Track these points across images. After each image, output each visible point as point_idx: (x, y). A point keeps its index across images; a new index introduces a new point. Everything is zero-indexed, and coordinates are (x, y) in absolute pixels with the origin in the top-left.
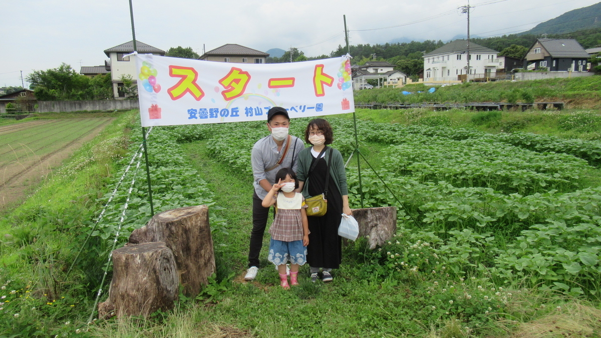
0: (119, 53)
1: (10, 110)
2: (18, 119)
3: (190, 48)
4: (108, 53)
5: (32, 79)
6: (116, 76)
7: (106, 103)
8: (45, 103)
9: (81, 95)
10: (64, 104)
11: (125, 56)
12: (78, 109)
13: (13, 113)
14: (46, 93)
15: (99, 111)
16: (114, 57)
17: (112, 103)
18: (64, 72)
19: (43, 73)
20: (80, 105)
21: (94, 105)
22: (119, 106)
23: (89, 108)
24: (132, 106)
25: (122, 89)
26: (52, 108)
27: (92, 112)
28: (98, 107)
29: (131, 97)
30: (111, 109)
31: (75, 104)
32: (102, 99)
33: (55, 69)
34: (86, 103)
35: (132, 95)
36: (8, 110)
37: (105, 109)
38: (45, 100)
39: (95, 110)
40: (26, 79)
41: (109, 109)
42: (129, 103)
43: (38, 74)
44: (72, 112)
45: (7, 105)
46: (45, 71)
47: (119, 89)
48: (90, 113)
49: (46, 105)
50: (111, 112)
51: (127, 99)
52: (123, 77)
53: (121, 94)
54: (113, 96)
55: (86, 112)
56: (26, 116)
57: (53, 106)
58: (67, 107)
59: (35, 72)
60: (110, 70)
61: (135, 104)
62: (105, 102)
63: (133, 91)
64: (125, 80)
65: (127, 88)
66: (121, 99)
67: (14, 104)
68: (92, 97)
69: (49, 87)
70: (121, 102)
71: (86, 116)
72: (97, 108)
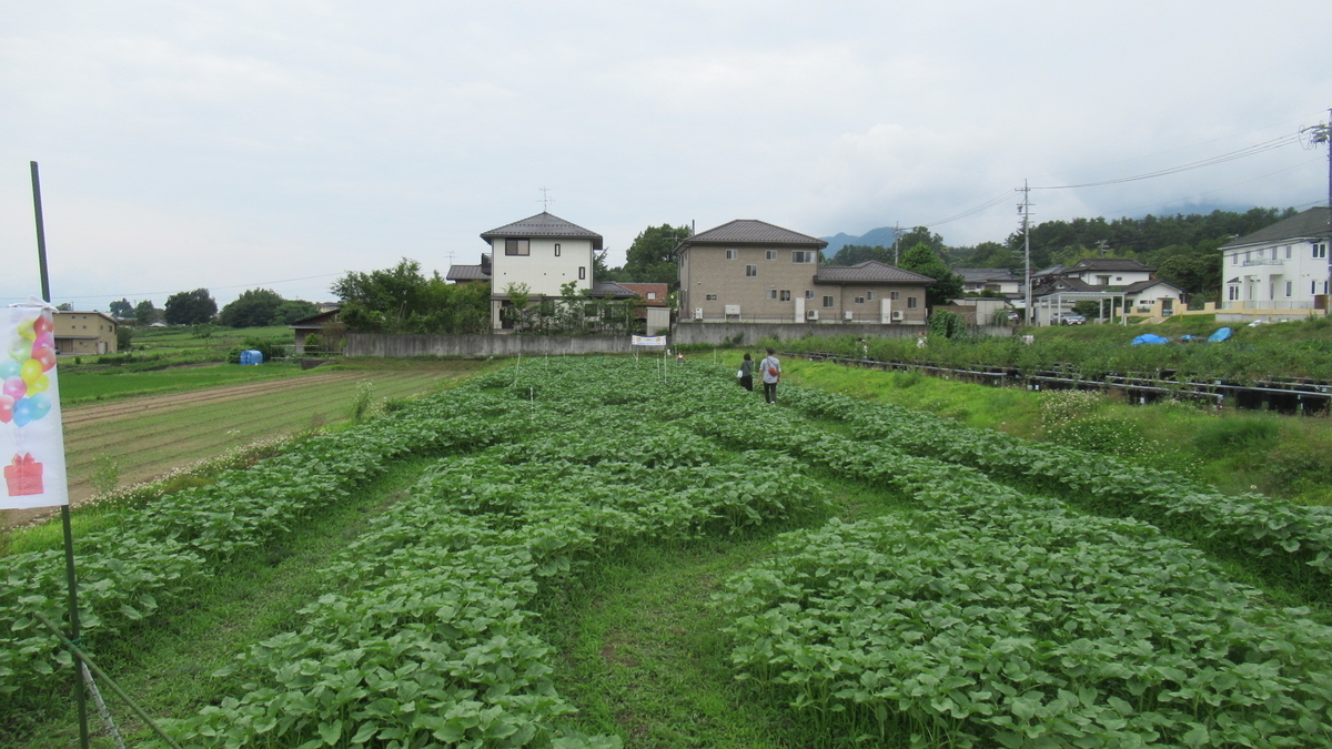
0: (512, 239)
1: (311, 349)
2: (305, 368)
3: (686, 228)
4: (489, 238)
5: (343, 288)
6: (500, 287)
7: (474, 341)
8: (358, 337)
9: (427, 324)
10: (395, 340)
11: (522, 245)
12: (418, 353)
13: (316, 355)
14: (363, 318)
15: (459, 358)
16: (500, 247)
17: (485, 341)
18: (405, 277)
19: (363, 276)
20: (424, 343)
21: (450, 345)
22: (498, 349)
23: (440, 350)
24: (525, 348)
25: (509, 313)
26: (372, 348)
27: (445, 359)
28: (457, 348)
29: (525, 329)
30: (483, 353)
31: (414, 340)
32: (468, 333)
33: (389, 271)
34: (435, 340)
35: (526, 325)
36: (306, 349)
37: (471, 354)
38: (360, 331)
39: (451, 354)
40: (333, 288)
41: (479, 354)
42: (518, 343)
43: (355, 279)
44: (408, 357)
45: (308, 337)
46: (369, 273)
47: (502, 312)
48: (440, 360)
49: (361, 342)
50: (482, 359)
51: (516, 334)
52: (511, 288)
53: (507, 322)
54: (491, 328)
55: (433, 358)
56: (321, 362)
57: (374, 345)
58: (398, 346)
59: (350, 276)
60: (489, 274)
61: (531, 344)
62: (471, 339)
63: (529, 317)
64: (516, 295)
65: (517, 310)
66: (504, 333)
67: (320, 337)
68: (449, 330)
69: (371, 306)
70: (504, 339)
71: (431, 367)
72: (456, 351)
